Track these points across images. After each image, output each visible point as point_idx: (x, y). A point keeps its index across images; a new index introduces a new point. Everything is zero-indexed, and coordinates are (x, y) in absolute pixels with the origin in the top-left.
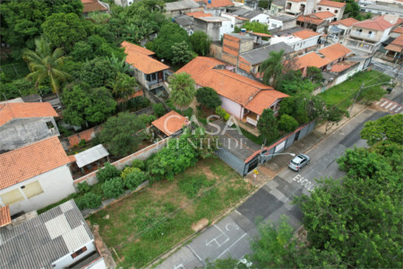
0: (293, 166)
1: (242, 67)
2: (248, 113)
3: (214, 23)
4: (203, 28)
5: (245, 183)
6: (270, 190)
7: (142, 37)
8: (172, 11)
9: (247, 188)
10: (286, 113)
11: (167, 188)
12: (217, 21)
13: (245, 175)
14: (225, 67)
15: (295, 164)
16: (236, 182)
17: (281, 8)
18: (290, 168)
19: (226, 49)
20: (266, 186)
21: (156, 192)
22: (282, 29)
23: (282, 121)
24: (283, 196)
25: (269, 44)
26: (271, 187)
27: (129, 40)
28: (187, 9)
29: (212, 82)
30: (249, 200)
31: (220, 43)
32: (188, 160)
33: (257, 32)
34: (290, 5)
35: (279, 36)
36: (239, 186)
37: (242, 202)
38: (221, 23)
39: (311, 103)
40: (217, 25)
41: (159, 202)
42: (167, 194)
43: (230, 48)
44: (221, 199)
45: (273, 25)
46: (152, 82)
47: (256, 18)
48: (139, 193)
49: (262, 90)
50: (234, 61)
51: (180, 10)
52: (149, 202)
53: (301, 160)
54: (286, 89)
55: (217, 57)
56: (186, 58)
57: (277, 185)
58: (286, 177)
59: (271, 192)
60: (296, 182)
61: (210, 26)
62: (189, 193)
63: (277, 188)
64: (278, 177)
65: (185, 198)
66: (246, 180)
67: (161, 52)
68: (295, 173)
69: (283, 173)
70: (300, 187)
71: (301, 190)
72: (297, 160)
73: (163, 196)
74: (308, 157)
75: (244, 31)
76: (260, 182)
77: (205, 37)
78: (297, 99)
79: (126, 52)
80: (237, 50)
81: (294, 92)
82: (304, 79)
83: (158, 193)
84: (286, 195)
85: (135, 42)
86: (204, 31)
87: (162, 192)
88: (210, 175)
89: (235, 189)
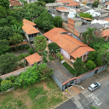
0: (90, 89)
1: (75, 34)
2: (72, 58)
3: (65, 13)
4: (60, 15)
5: (62, 95)
6: (75, 101)
7: (33, 18)
8: (50, 7)
9: (62, 98)
10: (91, 60)
11: (23, 92)
12: (67, 11)
13: (63, 91)
14: (67, 33)
15: (91, 88)
16: (58, 94)
17: (103, 7)
18: (88, 89)
19: (69, 25)
20: (73, 98)
21: (17, 94)
22: (100, 17)
23: (87, 64)
24: (81, 105)
25: (90, 23)
26: (76, 99)
27: (27, 19)
28: (57, 6)
29: (58, 40)
30: (61, 105)
31: (66, 22)
32: (34, 80)
33: (85, 17)
34: (107, 6)
35: (97, 20)
36: (58, 96)
37: (57, 106)
38: (68, 13)
39: (105, 56)
40: (66, 14)
41: (16, 99)
42: (22, 95)
43: (71, 24)
44: (47, 102)
45: (96, 15)
46: (31, 38)
47: (88, 11)
48: (8, 93)
49: (80, 46)
50: (72, 31)
51: (53, 7)
52: (11, 99)
53: (95, 86)
54: (94, 46)
55: (65, 28)
56: (50, 28)
57: (79, 98)
58: (86, 94)
59: (75, 102)
60: (90, 98)
61: (63, 14)
62: (32, 96)
63: (79, 100)
64: (81, 93)
65: (29, 99)
66: (63, 93)
67: (39, 24)
68: (91, 93)
69: (84, 92)
70: (91, 101)
71: (91, 103)
72: (93, 86)
73: (19, 97)
74: (99, 84)
75: (78, 17)
76: (70, 95)
77: (60, 19)
78: (98, 53)
79: (23, 24)
80: (73, 26)
81: (98, 48)
82: (106, 42)
83: (18, 94)
84: (83, 105)
85: (29, 20)
86: (60, 16)
87: (19, 94)
88: (46, 88)
89: (56, 98)
